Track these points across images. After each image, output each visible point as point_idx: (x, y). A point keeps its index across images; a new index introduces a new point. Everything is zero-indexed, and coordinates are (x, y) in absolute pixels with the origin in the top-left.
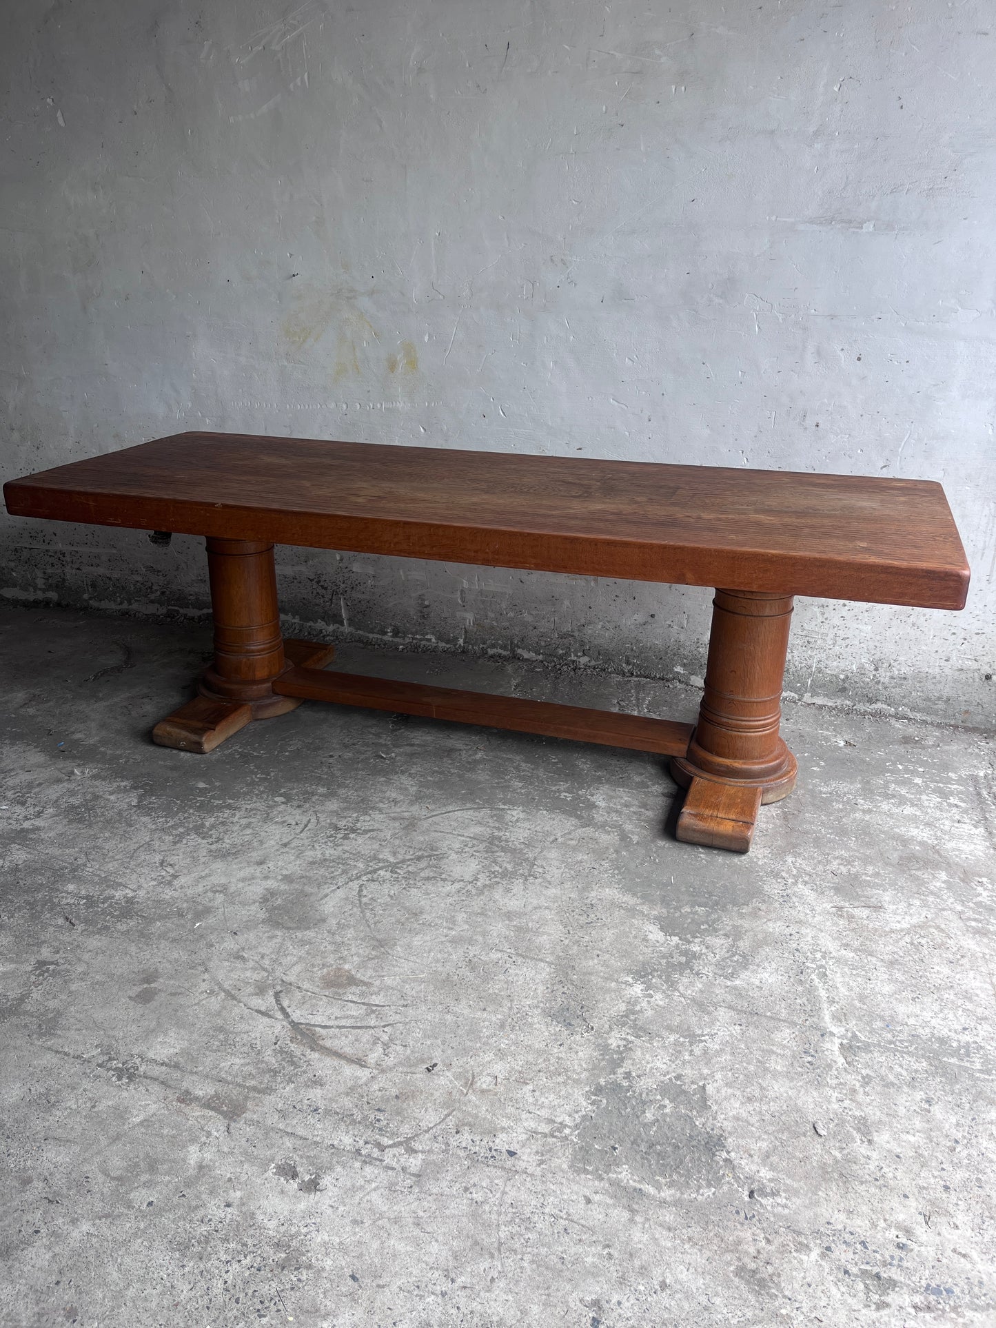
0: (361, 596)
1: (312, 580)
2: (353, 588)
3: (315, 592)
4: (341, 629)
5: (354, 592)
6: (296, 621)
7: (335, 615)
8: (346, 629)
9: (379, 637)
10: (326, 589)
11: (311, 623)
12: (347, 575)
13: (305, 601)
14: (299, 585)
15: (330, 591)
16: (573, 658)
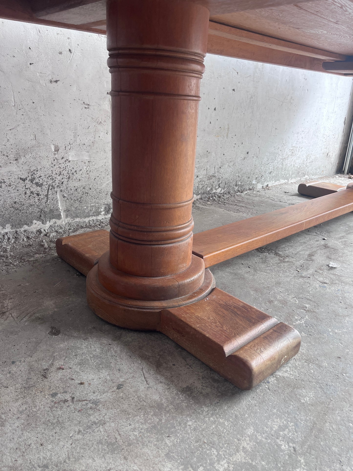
0: (77, 184)
1: (24, 180)
2: (69, 178)
3: (28, 192)
4: (59, 222)
5: (70, 181)
6: (6, 231)
7: (51, 211)
8: (64, 221)
9: (94, 218)
10: (41, 185)
11: (26, 227)
12: (63, 166)
13: (16, 206)
14: (9, 188)
15: (45, 187)
16: (214, 191)
